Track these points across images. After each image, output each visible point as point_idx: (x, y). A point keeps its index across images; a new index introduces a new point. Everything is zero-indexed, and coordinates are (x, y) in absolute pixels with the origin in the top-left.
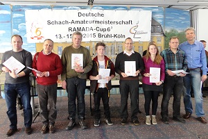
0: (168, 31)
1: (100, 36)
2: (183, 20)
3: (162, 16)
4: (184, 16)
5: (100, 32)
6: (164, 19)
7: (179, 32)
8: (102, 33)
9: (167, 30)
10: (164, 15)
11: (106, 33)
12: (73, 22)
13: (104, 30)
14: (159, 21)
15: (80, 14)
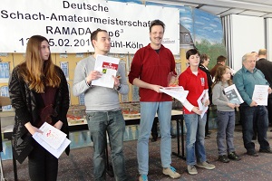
0: (199, 42)
2: (214, 28)
3: (190, 20)
4: (215, 22)
6: (193, 24)
7: (212, 43)
9: (198, 40)
10: (193, 18)
12: (53, 17)
14: (187, 26)
15: (66, 5)
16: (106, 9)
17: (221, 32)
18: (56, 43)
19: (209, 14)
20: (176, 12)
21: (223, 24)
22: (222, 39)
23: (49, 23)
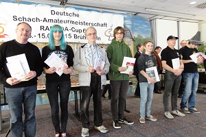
0: (136, 36)
1: (75, 37)
2: (146, 28)
3: (131, 23)
4: (146, 24)
5: (75, 33)
6: (132, 25)
7: (144, 37)
8: (78, 34)
9: (135, 35)
10: (132, 21)
11: (83, 34)
12: (45, 20)
13: (79, 31)
14: (128, 26)
15: (53, 13)
16: (78, 16)
17: (150, 30)
18: (46, 36)
19: (142, 19)
20: (122, 17)
21: (151, 25)
22: (150, 34)
23: (42, 24)
